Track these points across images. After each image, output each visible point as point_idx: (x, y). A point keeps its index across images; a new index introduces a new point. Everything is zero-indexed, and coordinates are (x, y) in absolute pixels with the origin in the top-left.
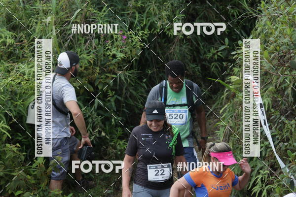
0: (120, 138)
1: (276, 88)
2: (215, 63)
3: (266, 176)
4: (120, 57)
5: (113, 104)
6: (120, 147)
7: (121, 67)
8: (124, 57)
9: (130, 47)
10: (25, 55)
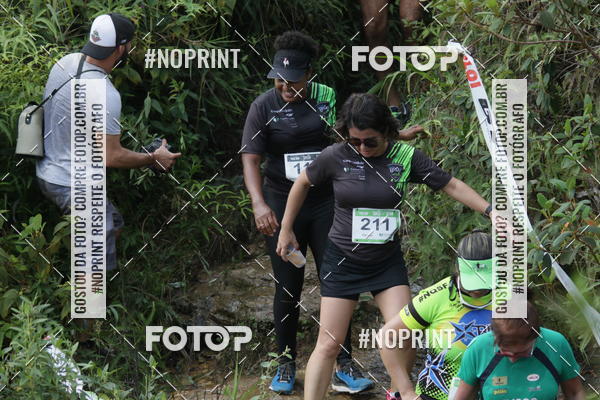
0: (198, 177)
4: (193, 12)
5: (182, 107)
7: (195, 33)
8: (202, 12)
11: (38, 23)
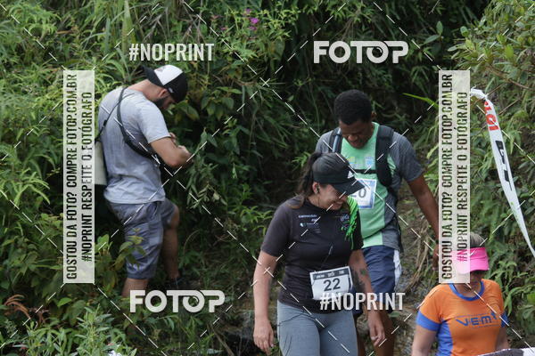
0: (247, 203)
1: (528, 112)
2: (418, 67)
3: (512, 271)
4: (246, 57)
5: (234, 141)
6: (248, 218)
7: (248, 76)
8: (254, 57)
9: (264, 38)
10: (75, 54)
11: (108, 65)
